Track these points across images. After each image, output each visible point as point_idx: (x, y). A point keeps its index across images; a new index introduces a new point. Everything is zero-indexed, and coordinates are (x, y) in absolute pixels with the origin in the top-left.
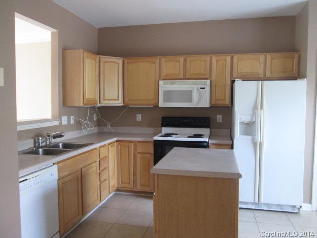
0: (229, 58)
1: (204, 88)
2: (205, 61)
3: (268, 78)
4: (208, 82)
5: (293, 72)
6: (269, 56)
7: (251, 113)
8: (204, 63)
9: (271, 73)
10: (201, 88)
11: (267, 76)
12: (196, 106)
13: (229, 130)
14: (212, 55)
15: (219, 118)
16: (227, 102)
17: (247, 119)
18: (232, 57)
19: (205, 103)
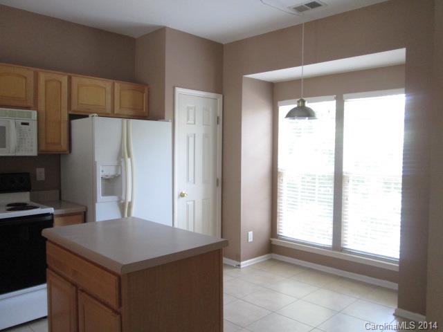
0: (64, 79)
1: (27, 124)
2: (26, 78)
3: (116, 114)
4: (34, 114)
5: (143, 109)
6: (117, 85)
7: (116, 163)
8: (24, 80)
9: (120, 107)
10: (23, 124)
11: (115, 112)
12: (13, 155)
13: (58, 191)
14: (38, 69)
15: (40, 174)
16: (64, 146)
17: (110, 172)
18: (70, 78)
19: (30, 149)
